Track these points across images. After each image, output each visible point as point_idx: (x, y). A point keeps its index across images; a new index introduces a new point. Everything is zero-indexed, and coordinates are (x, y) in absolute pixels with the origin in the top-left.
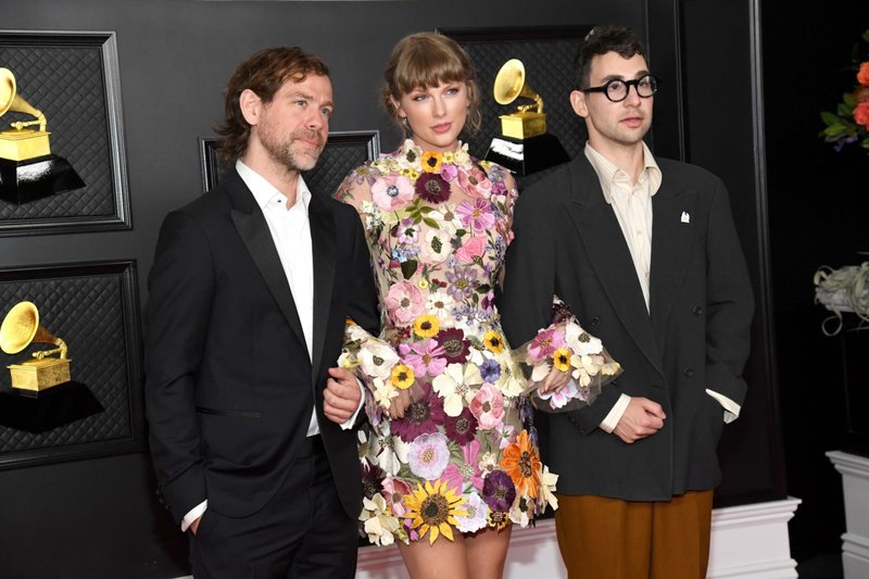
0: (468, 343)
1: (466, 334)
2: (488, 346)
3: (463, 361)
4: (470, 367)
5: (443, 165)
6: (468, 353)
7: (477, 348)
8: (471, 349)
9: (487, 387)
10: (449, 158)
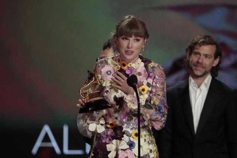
0: (124, 133)
1: (124, 129)
2: (133, 135)
3: (120, 139)
4: (123, 142)
5: (128, 67)
6: (123, 137)
7: (127, 135)
8: (125, 135)
9: (128, 151)
10: (130, 65)
